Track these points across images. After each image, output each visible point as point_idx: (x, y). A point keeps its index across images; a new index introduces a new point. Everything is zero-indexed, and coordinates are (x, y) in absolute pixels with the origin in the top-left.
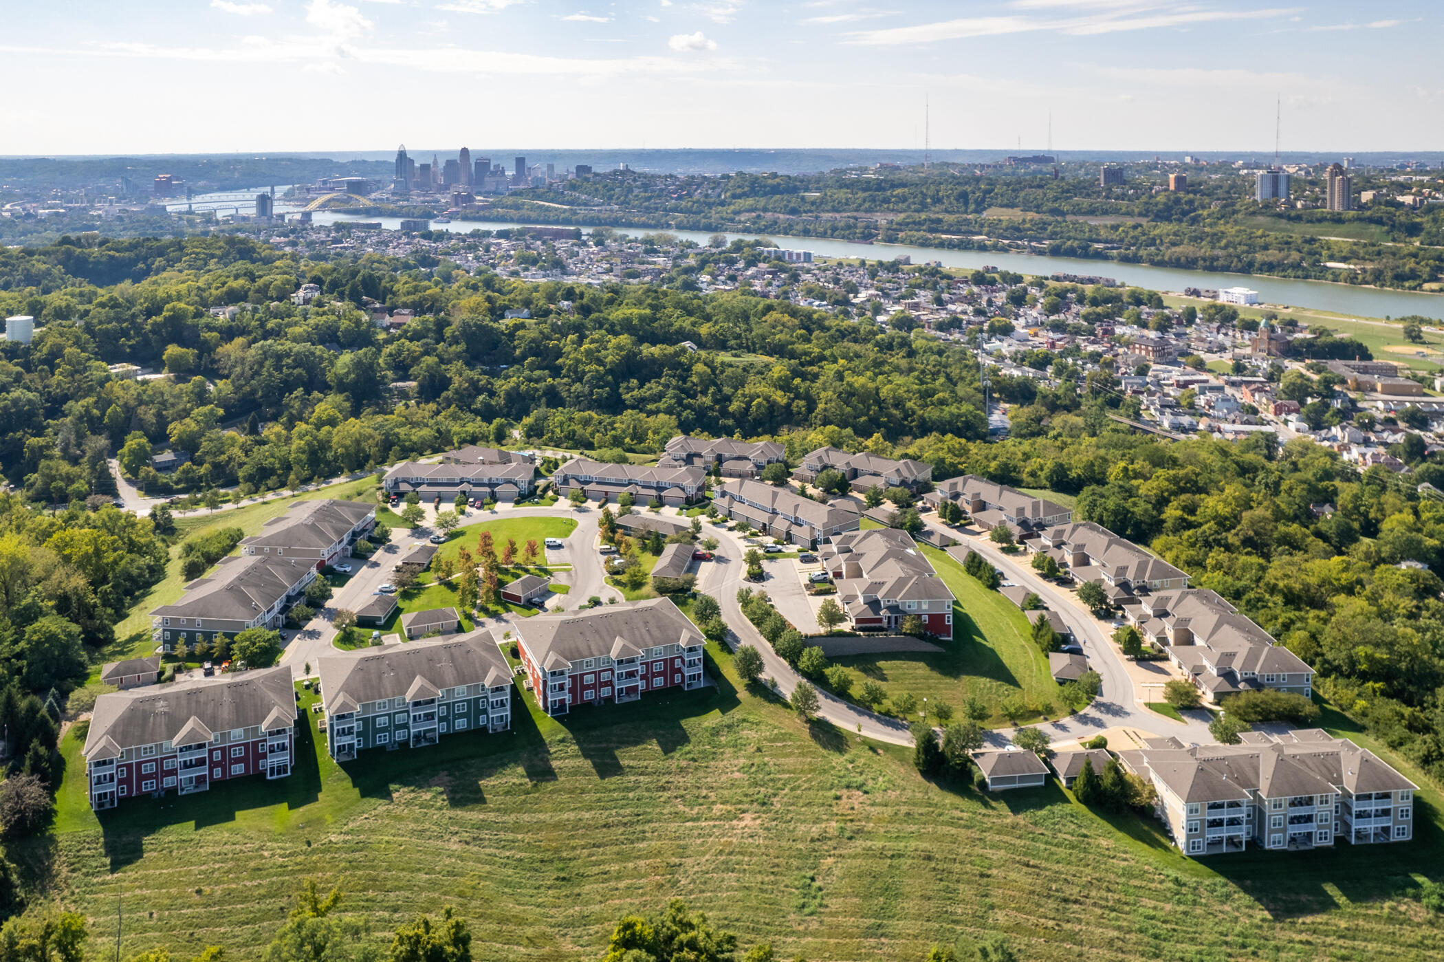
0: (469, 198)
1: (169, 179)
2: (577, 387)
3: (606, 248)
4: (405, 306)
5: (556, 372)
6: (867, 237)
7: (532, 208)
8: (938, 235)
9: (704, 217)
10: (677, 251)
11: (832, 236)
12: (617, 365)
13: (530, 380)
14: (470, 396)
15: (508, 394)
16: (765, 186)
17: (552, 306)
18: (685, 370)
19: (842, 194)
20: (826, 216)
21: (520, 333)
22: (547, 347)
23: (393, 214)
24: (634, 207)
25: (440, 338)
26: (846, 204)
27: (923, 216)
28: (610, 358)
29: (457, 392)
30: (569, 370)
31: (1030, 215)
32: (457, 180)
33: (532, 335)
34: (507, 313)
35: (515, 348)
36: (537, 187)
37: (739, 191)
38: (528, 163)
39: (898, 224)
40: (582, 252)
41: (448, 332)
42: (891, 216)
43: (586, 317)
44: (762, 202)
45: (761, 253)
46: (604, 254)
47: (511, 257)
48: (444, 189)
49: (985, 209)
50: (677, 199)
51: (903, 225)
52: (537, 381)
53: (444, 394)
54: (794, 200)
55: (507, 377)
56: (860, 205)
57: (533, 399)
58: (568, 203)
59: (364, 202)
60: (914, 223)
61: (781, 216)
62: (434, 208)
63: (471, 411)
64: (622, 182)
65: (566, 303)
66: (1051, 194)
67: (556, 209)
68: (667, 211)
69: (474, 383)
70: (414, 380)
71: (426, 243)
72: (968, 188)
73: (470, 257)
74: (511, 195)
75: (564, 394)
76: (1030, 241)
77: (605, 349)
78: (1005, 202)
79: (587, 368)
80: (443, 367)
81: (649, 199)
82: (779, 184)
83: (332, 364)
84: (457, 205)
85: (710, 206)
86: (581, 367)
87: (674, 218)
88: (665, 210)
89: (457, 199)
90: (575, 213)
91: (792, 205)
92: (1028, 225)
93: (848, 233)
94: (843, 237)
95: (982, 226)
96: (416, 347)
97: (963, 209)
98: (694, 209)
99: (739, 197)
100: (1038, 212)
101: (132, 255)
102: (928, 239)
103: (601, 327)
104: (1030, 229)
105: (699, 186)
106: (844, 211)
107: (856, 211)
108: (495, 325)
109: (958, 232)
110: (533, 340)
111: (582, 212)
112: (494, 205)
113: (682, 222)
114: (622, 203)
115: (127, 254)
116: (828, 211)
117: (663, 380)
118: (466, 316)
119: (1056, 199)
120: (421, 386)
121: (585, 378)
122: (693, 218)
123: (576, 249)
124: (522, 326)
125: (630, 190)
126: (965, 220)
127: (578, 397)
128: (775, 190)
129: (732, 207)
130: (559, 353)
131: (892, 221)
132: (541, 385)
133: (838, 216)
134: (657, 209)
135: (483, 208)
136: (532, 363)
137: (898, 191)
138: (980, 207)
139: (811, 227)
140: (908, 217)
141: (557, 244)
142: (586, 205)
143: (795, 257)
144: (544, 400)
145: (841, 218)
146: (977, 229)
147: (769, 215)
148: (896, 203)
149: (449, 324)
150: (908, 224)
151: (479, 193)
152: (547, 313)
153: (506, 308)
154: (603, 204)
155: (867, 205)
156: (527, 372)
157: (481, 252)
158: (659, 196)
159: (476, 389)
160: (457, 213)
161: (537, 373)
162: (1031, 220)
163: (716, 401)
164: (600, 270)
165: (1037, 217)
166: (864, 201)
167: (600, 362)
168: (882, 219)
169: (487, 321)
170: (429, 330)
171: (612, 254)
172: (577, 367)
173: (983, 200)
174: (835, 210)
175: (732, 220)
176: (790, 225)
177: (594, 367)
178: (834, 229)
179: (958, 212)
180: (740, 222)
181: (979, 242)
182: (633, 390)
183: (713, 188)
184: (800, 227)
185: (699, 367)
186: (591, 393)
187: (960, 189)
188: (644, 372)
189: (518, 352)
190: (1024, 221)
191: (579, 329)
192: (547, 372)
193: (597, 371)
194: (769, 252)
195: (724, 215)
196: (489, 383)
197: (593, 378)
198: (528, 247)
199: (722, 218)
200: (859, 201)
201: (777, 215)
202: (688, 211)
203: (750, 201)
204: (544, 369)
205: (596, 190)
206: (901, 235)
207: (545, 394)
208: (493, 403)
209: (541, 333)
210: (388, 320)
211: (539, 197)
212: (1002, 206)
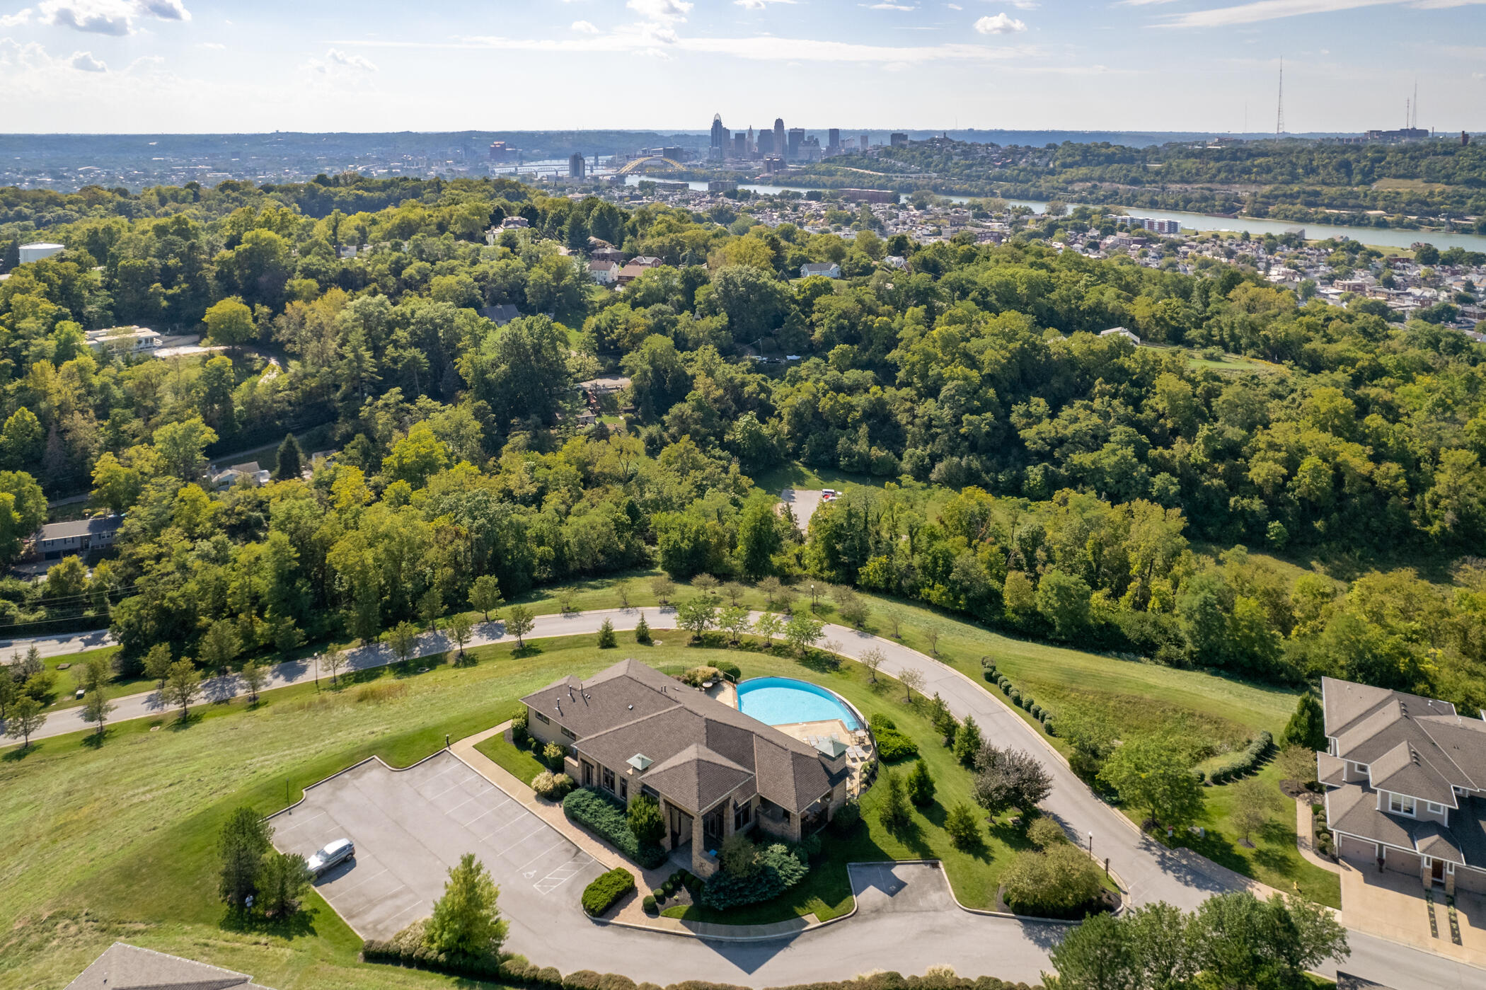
0: (782, 164)
1: (503, 147)
2: (928, 407)
3: (928, 213)
4: (649, 252)
5: (887, 374)
6: (1230, 210)
7: (846, 174)
8: (1321, 209)
9: (1033, 185)
10: (1012, 217)
11: (1185, 209)
12: (1003, 368)
13: (838, 388)
14: (724, 414)
15: (797, 414)
16: (1099, 155)
17: (875, 263)
18: (1134, 384)
19: (1190, 164)
20: (1175, 187)
21: (821, 300)
22: (869, 328)
23: (704, 179)
24: (953, 175)
25: (688, 304)
26: (1197, 174)
27: (1296, 189)
28: (992, 354)
29: (699, 406)
30: (911, 373)
31: (1438, 188)
32: (771, 150)
33: (844, 305)
34: (804, 269)
35: (812, 325)
36: (851, 154)
37: (1069, 160)
38: (842, 137)
39: (1263, 196)
40: (902, 215)
41: (701, 294)
42: (1253, 189)
43: (936, 278)
44: (1097, 171)
45: (1114, 222)
46: (928, 217)
47: (821, 216)
48: (757, 157)
49: (1374, 180)
50: (1001, 167)
51: (1271, 198)
52: (851, 390)
53: (675, 409)
54: (1134, 169)
55: (795, 380)
56: (1215, 176)
57: (844, 426)
58: (884, 171)
59: (679, 167)
60: (1285, 195)
61: (1121, 186)
62: (747, 174)
63: (724, 446)
64: (940, 150)
65: (895, 259)
66: (1466, 162)
67: (871, 176)
68: (991, 179)
69: (734, 389)
70: (629, 375)
71: (730, 201)
72: (1351, 156)
73: (775, 215)
74: (824, 162)
75: (903, 418)
76: (1448, 217)
77: (978, 335)
78: (1402, 172)
79: (946, 373)
80: (681, 356)
81: (970, 166)
82: (1114, 154)
83: (477, 341)
84: (769, 171)
85: (1038, 175)
86: (934, 370)
87: (999, 187)
88: (988, 178)
89: (770, 165)
90: (890, 180)
91: (1132, 175)
92: (1437, 199)
93: (1204, 206)
94: (1199, 210)
95: (1375, 199)
96: (641, 318)
97: (1346, 180)
98: (1021, 177)
99: (1071, 166)
100: (1447, 184)
101: (383, 195)
102: (1307, 214)
103: (964, 294)
104: (1442, 204)
105: (1023, 155)
106: (1195, 182)
107: (1210, 182)
108: (780, 286)
109: (1344, 206)
110: (844, 315)
111: (898, 179)
112: (806, 172)
113: (1008, 190)
114: (941, 171)
115: (377, 194)
116: (1176, 182)
117: (1097, 404)
118: (732, 269)
119: (1474, 168)
120: (638, 390)
121: (944, 392)
122: (1021, 187)
123: (894, 211)
124: (826, 289)
125: (949, 158)
126: (1351, 193)
127: (929, 426)
128: (1110, 159)
129: (1063, 177)
130: (892, 342)
131: (1255, 194)
132: (860, 400)
133: (1188, 187)
134: (979, 177)
135: (795, 174)
136: (843, 355)
137: (1259, 161)
138: (1368, 177)
139: (1159, 198)
140: (1276, 189)
141: (873, 207)
142: (902, 172)
143: (1156, 227)
144: (864, 429)
145: (1195, 189)
146: (1367, 202)
147: (1106, 185)
148: (1258, 173)
149: (705, 281)
150: (1276, 197)
151: (792, 162)
152: (868, 270)
153: (804, 260)
154: (920, 171)
155: (1223, 175)
156: (833, 373)
157: (788, 211)
158: (981, 164)
159: (737, 401)
160: (769, 178)
161: (852, 375)
162: (1441, 193)
163: (1216, 455)
164: (925, 232)
165: (1449, 189)
166: (1219, 171)
167: (972, 362)
168: (1243, 191)
169: (766, 278)
170: (672, 290)
171: (937, 217)
172: (926, 366)
173: (1371, 171)
174: (1183, 180)
175: (1065, 190)
176: (1134, 196)
177: (960, 370)
178: (1188, 201)
179: (1339, 184)
180: (1074, 192)
181: (1378, 217)
182: (1039, 419)
183: (1040, 158)
184: (1146, 198)
185: (1167, 382)
186: (958, 422)
187: (1340, 158)
188: (1056, 383)
189: (818, 334)
190: (1431, 194)
191: (923, 296)
192: (870, 374)
193: (966, 378)
194: (1124, 220)
195: (1056, 184)
196: (763, 389)
197: (960, 391)
198: (841, 208)
199: (1053, 188)
200: (1214, 171)
201: (1116, 185)
202: (1015, 180)
203: (1084, 171)
204: (864, 367)
205: (913, 157)
206: (1271, 209)
207: (867, 416)
208: (766, 431)
209: (860, 301)
210: (615, 271)
211: (853, 164)
212: (1396, 177)
